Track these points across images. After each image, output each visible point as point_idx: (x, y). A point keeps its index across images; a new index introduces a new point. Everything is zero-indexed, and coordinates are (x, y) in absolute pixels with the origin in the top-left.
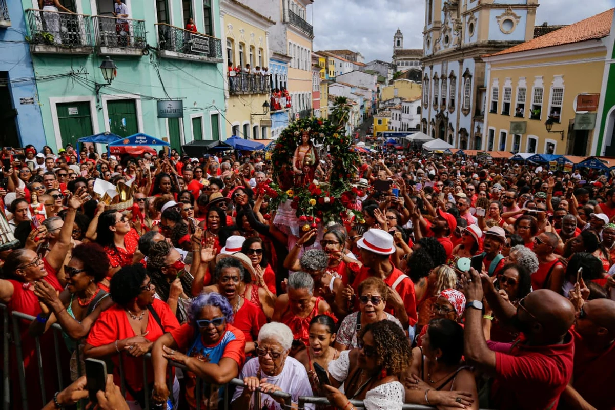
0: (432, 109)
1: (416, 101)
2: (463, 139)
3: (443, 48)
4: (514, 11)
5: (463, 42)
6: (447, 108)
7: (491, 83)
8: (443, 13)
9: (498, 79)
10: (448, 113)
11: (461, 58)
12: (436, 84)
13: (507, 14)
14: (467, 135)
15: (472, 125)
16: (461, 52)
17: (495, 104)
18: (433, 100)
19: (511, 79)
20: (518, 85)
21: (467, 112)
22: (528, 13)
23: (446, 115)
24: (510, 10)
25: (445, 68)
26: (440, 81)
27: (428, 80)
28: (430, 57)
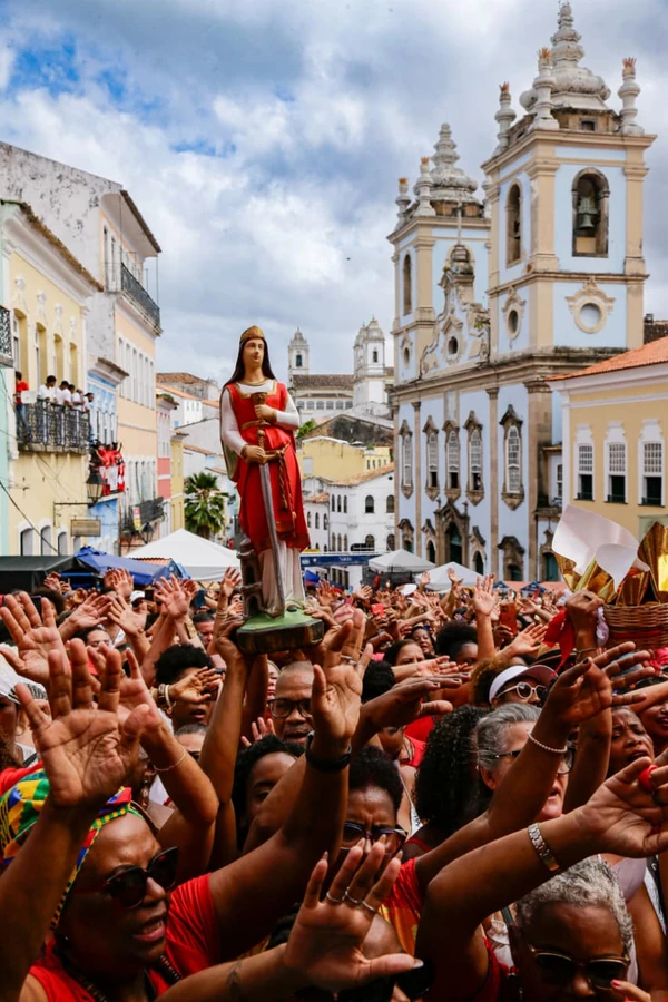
0: (425, 497)
1: (362, 483)
2: (510, 562)
3: (444, 365)
4: (601, 287)
5: (494, 350)
6: (463, 493)
7: (571, 435)
8: (440, 291)
9: (591, 427)
10: (466, 505)
11: (493, 385)
12: (432, 441)
13: (588, 293)
14: (522, 552)
15: (531, 529)
16: (491, 371)
17: (586, 482)
18: (425, 477)
19: (623, 425)
20: (641, 436)
21: (516, 501)
22: (629, 290)
23: (462, 511)
24: (593, 284)
25: (452, 407)
26: (442, 436)
27: (411, 434)
28: (414, 383)
